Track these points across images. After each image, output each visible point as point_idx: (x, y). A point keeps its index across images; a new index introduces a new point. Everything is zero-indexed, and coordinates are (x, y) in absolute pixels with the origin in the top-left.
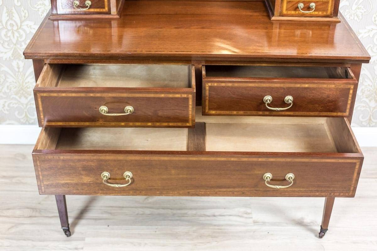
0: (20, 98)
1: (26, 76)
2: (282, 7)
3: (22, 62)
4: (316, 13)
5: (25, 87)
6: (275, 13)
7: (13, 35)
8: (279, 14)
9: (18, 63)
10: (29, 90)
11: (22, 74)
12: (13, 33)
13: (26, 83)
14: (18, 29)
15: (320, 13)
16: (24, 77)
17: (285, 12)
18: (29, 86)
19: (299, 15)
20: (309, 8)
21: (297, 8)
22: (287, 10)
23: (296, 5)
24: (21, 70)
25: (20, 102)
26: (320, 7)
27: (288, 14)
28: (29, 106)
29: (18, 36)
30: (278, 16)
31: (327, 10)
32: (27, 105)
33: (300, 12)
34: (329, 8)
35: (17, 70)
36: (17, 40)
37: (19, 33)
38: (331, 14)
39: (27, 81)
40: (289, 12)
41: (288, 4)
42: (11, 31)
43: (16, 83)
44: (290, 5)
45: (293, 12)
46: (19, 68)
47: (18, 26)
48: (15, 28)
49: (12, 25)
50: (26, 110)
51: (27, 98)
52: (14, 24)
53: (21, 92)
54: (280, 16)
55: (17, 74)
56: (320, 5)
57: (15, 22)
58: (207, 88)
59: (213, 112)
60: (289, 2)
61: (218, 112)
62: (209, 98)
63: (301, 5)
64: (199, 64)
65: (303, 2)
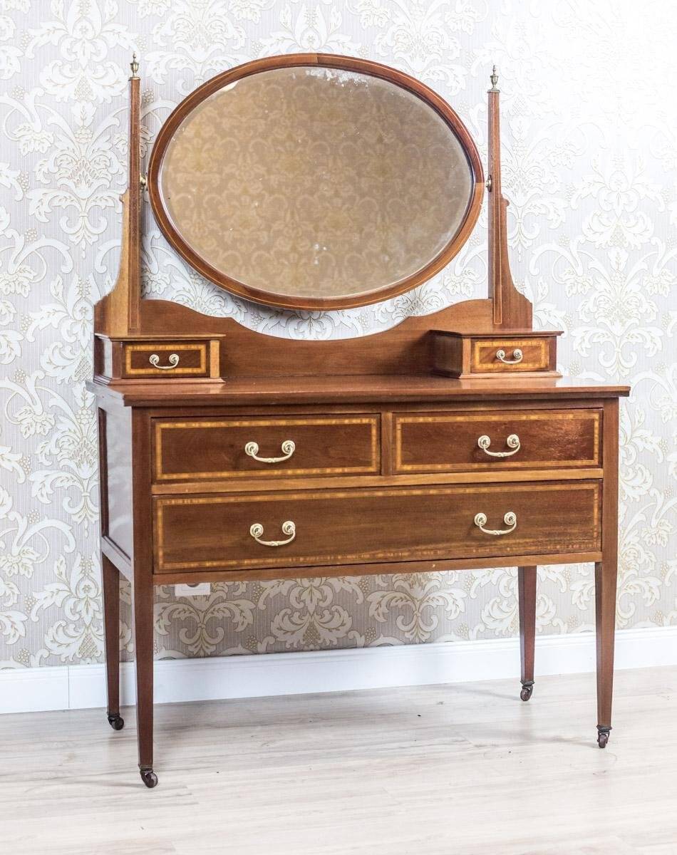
2: (473, 358)
6: (464, 368)
8: (470, 370)
15: (531, 365)
17: (478, 366)
19: (500, 371)
20: (513, 358)
21: (494, 359)
22: (481, 362)
23: (494, 353)
26: (530, 356)
27: (483, 370)
30: (469, 373)
31: (537, 360)
33: (501, 365)
34: (543, 358)
38: (547, 367)
40: (485, 366)
41: (482, 352)
44: (485, 354)
45: (490, 366)
54: (471, 372)
56: (530, 352)
58: (399, 427)
59: (408, 468)
60: (482, 349)
61: (416, 467)
62: (403, 443)
63: (501, 353)
64: (387, 411)
65: (503, 348)
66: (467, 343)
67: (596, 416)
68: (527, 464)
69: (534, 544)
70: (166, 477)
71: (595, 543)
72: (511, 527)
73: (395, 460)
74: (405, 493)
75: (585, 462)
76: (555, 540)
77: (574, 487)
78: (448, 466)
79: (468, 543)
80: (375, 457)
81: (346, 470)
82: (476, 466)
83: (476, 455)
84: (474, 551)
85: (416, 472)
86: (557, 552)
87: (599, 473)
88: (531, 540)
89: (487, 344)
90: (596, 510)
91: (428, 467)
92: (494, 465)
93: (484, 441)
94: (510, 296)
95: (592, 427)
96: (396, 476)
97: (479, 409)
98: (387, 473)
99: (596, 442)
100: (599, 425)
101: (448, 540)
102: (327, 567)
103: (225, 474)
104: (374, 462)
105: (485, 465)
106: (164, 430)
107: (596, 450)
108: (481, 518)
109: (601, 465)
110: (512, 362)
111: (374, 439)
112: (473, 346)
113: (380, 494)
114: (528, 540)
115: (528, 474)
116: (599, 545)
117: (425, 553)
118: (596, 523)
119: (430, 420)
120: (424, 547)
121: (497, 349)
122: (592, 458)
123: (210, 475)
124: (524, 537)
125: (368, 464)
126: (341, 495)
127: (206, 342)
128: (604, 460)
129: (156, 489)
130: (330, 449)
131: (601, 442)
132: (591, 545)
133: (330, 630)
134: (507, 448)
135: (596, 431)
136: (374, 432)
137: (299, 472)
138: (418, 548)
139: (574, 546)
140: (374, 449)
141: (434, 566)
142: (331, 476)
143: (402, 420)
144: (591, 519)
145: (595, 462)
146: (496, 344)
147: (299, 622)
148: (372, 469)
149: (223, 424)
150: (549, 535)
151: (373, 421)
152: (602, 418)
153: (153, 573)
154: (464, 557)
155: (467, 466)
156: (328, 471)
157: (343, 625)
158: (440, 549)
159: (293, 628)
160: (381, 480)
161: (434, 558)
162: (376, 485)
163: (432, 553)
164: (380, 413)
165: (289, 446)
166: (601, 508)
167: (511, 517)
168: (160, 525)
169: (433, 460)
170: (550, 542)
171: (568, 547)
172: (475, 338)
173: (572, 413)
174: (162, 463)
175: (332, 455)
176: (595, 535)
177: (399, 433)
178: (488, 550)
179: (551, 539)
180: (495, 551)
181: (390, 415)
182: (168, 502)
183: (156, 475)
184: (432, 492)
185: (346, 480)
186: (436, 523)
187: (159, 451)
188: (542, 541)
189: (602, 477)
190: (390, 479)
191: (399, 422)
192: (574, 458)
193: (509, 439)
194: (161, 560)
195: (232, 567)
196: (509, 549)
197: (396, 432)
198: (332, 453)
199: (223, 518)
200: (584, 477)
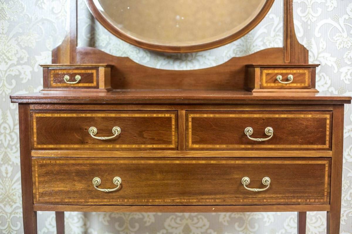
0: (5, 206)
1: (13, 182)
2: (261, 80)
3: (11, 167)
4: (295, 85)
5: (11, 194)
6: (256, 86)
7: (5, 139)
8: (259, 87)
9: (6, 168)
10: (14, 197)
11: (9, 179)
12: (5, 136)
13: (12, 190)
14: (10, 132)
15: (299, 85)
16: (11, 183)
17: (265, 85)
18: (14, 194)
19: (278, 88)
20: (287, 80)
21: (276, 81)
22: (266, 82)
23: (275, 77)
24: (9, 175)
25: (4, 211)
26: (298, 79)
27: (268, 87)
28: (13, 215)
29: (10, 139)
30: (258, 89)
31: (304, 82)
32: (11, 213)
33: (279, 84)
34: (307, 80)
35: (5, 175)
36: (9, 144)
37: (11, 136)
38: (309, 86)
39: (13, 187)
40: (269, 85)
41: (267, 76)
42: (4, 134)
43: (2, 189)
44: (269, 77)
45: (273, 85)
46: (7, 173)
47: (11, 130)
48: (8, 131)
49: (5, 128)
50: (9, 220)
51: (12, 206)
52: (8, 127)
53: (6, 200)
54: (260, 88)
55: (4, 179)
56: (298, 77)
57: (8, 124)
58: (190, 119)
59: (196, 146)
60: (268, 74)
61: (202, 146)
62: (193, 130)
63: (280, 77)
64: (182, 110)
65: (281, 74)
66: (257, 71)
67: (328, 116)
68: (279, 146)
69: (283, 198)
70: (39, 146)
71: (325, 199)
72: (266, 186)
73: (187, 141)
74: (194, 162)
75: (320, 146)
76: (297, 196)
77: (311, 162)
78: (224, 146)
79: (238, 196)
80: (174, 139)
81: (155, 146)
82: (243, 146)
83: (243, 139)
84: (241, 201)
85: (202, 149)
86: (299, 204)
87: (330, 154)
88: (281, 195)
89: (270, 71)
90: (326, 178)
91: (210, 146)
92: (256, 146)
93: (249, 130)
94: (295, 46)
95: (325, 123)
96: (188, 151)
97: (245, 110)
98: (182, 149)
99: (328, 133)
100: (330, 122)
101: (223, 193)
102: (142, 206)
103: (76, 146)
104: (173, 142)
105: (249, 146)
106: (37, 118)
107: (328, 138)
108: (246, 179)
109: (330, 148)
110: (286, 83)
111: (173, 127)
112: (261, 73)
113: (178, 162)
114: (278, 195)
116: (328, 200)
117: (208, 201)
118: (326, 186)
119: (212, 116)
120: (207, 197)
121: (277, 74)
122: (324, 143)
123: (67, 146)
124: (276, 193)
125: (170, 143)
126: (152, 162)
127: (96, 68)
128: (333, 146)
129: (34, 154)
130: (144, 133)
131: (331, 134)
132: (322, 200)
134: (265, 136)
135: (328, 126)
136: (173, 122)
137: (124, 146)
138: (203, 197)
139: (311, 201)
140: (173, 133)
141: (214, 209)
142: (145, 149)
143: (192, 115)
144: (323, 183)
145: (327, 146)
146: (276, 71)
148: (172, 146)
149: (74, 115)
150: (294, 192)
151: (173, 116)
152: (332, 117)
153: (33, 204)
154: (234, 204)
155: (236, 146)
156: (143, 146)
157: (204, 225)
158: (218, 199)
160: (178, 153)
161: (214, 204)
162: (175, 156)
163: (213, 200)
164: (178, 111)
165: (117, 130)
166: (330, 176)
167: (267, 180)
168: (37, 175)
169: (213, 142)
170: (294, 197)
171: (306, 201)
172: (263, 67)
173: (311, 114)
174: (37, 138)
175: (145, 137)
176: (326, 194)
177: (190, 124)
178: (251, 201)
179: (295, 195)
180: (256, 201)
181: (184, 112)
182: (41, 162)
183: (33, 145)
184: (212, 162)
185: (155, 153)
186: (216, 182)
187: (35, 130)
188: (288, 196)
189: (331, 156)
190: (184, 153)
191: (190, 117)
192: (312, 144)
193: (266, 130)
194: (38, 196)
195: (82, 203)
196: (265, 200)
197: (188, 123)
198: (145, 135)
199: (75, 172)
200: (319, 156)
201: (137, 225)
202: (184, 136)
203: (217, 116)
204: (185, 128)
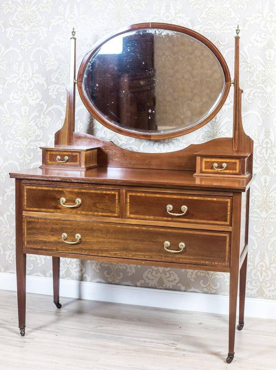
2: (201, 166)
4: (228, 171)
6: (197, 171)
8: (200, 172)
15: (231, 171)
17: (204, 170)
19: (214, 173)
20: (222, 167)
21: (212, 168)
22: (205, 168)
23: (212, 164)
26: (230, 167)
27: (206, 172)
31: (235, 169)
33: (215, 170)
34: (238, 168)
38: (240, 173)
40: (207, 170)
44: (207, 164)
45: (210, 170)
56: (230, 165)
58: (128, 196)
59: (132, 216)
60: (206, 162)
61: (136, 216)
62: (130, 204)
63: (215, 165)
64: (123, 189)
65: (217, 162)
66: (198, 159)
67: (229, 200)
68: (192, 220)
69: (194, 259)
70: (28, 209)
71: (227, 263)
72: (181, 249)
73: (126, 212)
74: (130, 227)
75: (222, 223)
76: (205, 259)
78: (152, 217)
79: (161, 254)
80: (117, 210)
81: (104, 214)
82: (165, 218)
83: (164, 214)
84: (164, 258)
85: (136, 219)
86: (206, 265)
87: (230, 229)
88: (193, 257)
89: (208, 160)
90: (227, 247)
91: (142, 217)
92: (175, 219)
93: (170, 207)
94: (242, 137)
95: (227, 206)
96: (127, 219)
97: (167, 192)
98: (122, 218)
99: (229, 213)
100: (231, 205)
101: (151, 252)
102: (94, 256)
103: (52, 210)
104: (117, 212)
105: (170, 219)
106: (27, 189)
107: (229, 217)
108: (167, 243)
109: (231, 225)
110: (220, 169)
111: (117, 201)
112: (201, 160)
113: (119, 226)
114: (191, 257)
115: (192, 225)
116: (229, 264)
117: (140, 256)
118: (227, 253)
119: (143, 195)
120: (139, 253)
121: (214, 162)
122: (226, 221)
123: (46, 210)
124: (189, 255)
125: (114, 212)
126: (102, 225)
127: (79, 152)
128: (232, 223)
129: (24, 213)
130: (97, 204)
131: (231, 214)
132: (224, 264)
133: (169, 281)
134: (181, 212)
135: (229, 208)
136: (117, 198)
137: (83, 212)
138: (136, 253)
139: (216, 263)
140: (117, 206)
141: (144, 262)
142: (97, 216)
143: (130, 194)
144: (225, 251)
145: (228, 223)
146: (213, 160)
147: (156, 276)
148: (116, 215)
149: (51, 189)
150: (203, 256)
151: (117, 193)
152: (232, 202)
153: (23, 248)
154: (158, 260)
155: (161, 218)
156: (96, 213)
158: (147, 256)
159: (152, 278)
160: (119, 220)
161: (144, 259)
162: (117, 222)
163: (143, 256)
164: (120, 190)
165: (79, 201)
166: (230, 246)
167: (182, 245)
168: (26, 228)
169: (144, 214)
170: (203, 260)
171: (212, 263)
172: (202, 156)
173: (216, 198)
174: (27, 203)
175: (98, 207)
176: (227, 259)
177: (128, 200)
178: (170, 259)
179: (203, 258)
180: (174, 260)
181: (124, 191)
182: (29, 219)
183: (24, 208)
184: (143, 228)
185: (104, 219)
186: (145, 243)
187: (25, 198)
188: (198, 259)
189: (231, 231)
190: (123, 220)
191: (128, 194)
192: (216, 220)
193: (183, 207)
194: (26, 243)
195: (54, 250)
196: (181, 260)
197: (127, 199)
198: (98, 205)
199: (51, 229)
200: (222, 230)
201: (121, 274)
202: (124, 208)
203: (148, 195)
204: (125, 203)
